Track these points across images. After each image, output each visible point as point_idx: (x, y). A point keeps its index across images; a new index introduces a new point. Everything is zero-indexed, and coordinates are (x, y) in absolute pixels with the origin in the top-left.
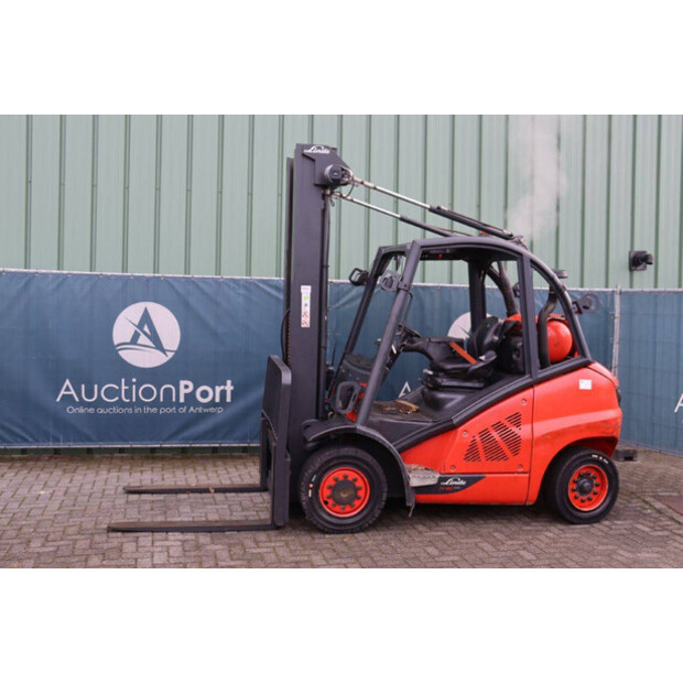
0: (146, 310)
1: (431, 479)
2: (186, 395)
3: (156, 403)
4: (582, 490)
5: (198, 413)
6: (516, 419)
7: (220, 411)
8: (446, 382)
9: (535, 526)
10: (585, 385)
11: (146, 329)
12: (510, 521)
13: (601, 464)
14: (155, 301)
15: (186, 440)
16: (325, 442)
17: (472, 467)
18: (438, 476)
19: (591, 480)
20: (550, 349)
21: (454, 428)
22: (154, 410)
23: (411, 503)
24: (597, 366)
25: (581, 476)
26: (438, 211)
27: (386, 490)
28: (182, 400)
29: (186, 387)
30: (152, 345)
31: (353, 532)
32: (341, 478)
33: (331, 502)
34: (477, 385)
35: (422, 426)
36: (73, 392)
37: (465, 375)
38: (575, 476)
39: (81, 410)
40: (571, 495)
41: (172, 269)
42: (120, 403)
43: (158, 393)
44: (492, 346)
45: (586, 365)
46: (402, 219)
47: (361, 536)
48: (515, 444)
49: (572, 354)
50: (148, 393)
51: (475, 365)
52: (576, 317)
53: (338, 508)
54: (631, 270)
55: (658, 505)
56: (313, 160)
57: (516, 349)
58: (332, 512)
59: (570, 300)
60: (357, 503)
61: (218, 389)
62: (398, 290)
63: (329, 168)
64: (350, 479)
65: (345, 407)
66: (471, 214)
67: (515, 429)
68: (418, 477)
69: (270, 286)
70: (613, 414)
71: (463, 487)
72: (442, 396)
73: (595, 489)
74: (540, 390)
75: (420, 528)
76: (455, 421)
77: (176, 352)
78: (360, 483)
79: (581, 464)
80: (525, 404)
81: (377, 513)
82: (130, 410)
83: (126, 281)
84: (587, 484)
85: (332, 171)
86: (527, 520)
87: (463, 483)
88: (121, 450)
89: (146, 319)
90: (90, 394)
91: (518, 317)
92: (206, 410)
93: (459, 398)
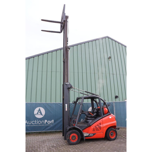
0: (39, 109)
1: (88, 135)
2: (46, 122)
3: (41, 124)
4: (112, 135)
5: (48, 125)
6: (100, 124)
7: (51, 125)
8: (89, 118)
9: (105, 142)
10: (110, 117)
11: (39, 111)
12: (101, 141)
13: (114, 130)
14: (41, 107)
15: (46, 130)
16: (70, 129)
17: (94, 132)
18: (89, 134)
19: (113, 133)
20: (104, 112)
21: (90, 126)
22: (41, 125)
23: (85, 139)
24: (112, 114)
25: (111, 133)
26: (86, 92)
27: (80, 137)
28: (45, 123)
29: (46, 121)
30: (40, 114)
31: (75, 145)
32: (73, 135)
33: (72, 140)
34: (94, 119)
35: (85, 126)
36: (27, 123)
37: (92, 117)
38: (110, 133)
39: (28, 126)
40: (110, 136)
41: (43, 102)
42: (35, 124)
43: (41, 122)
44: (96, 112)
45: (110, 114)
46: (80, 93)
47: (77, 145)
48: (100, 128)
49: (108, 112)
50: (40, 122)
51: (93, 115)
52: (108, 107)
53: (73, 140)
54: (115, 99)
55: (124, 137)
56: (67, 85)
57: (99, 113)
58: (72, 141)
59: (107, 104)
60: (76, 139)
61: (51, 121)
62: (81, 104)
63: (69, 86)
64: (74, 135)
65: (73, 123)
66: (91, 92)
67: (100, 125)
68: (85, 134)
69: (59, 104)
70: (115, 122)
71: (93, 136)
72: (88, 121)
73: (114, 135)
74: (104, 119)
75: (86, 143)
76: (91, 125)
77: (44, 115)
78: (76, 136)
79: (111, 130)
80: (101, 121)
81: (79, 141)
82: (37, 125)
83: (36, 104)
84: (112, 134)
85: (70, 86)
86: (103, 141)
87: (93, 135)
88: (35, 133)
89: (39, 110)
90: (30, 123)
91: (99, 107)
92: (49, 125)
93: (91, 121)
